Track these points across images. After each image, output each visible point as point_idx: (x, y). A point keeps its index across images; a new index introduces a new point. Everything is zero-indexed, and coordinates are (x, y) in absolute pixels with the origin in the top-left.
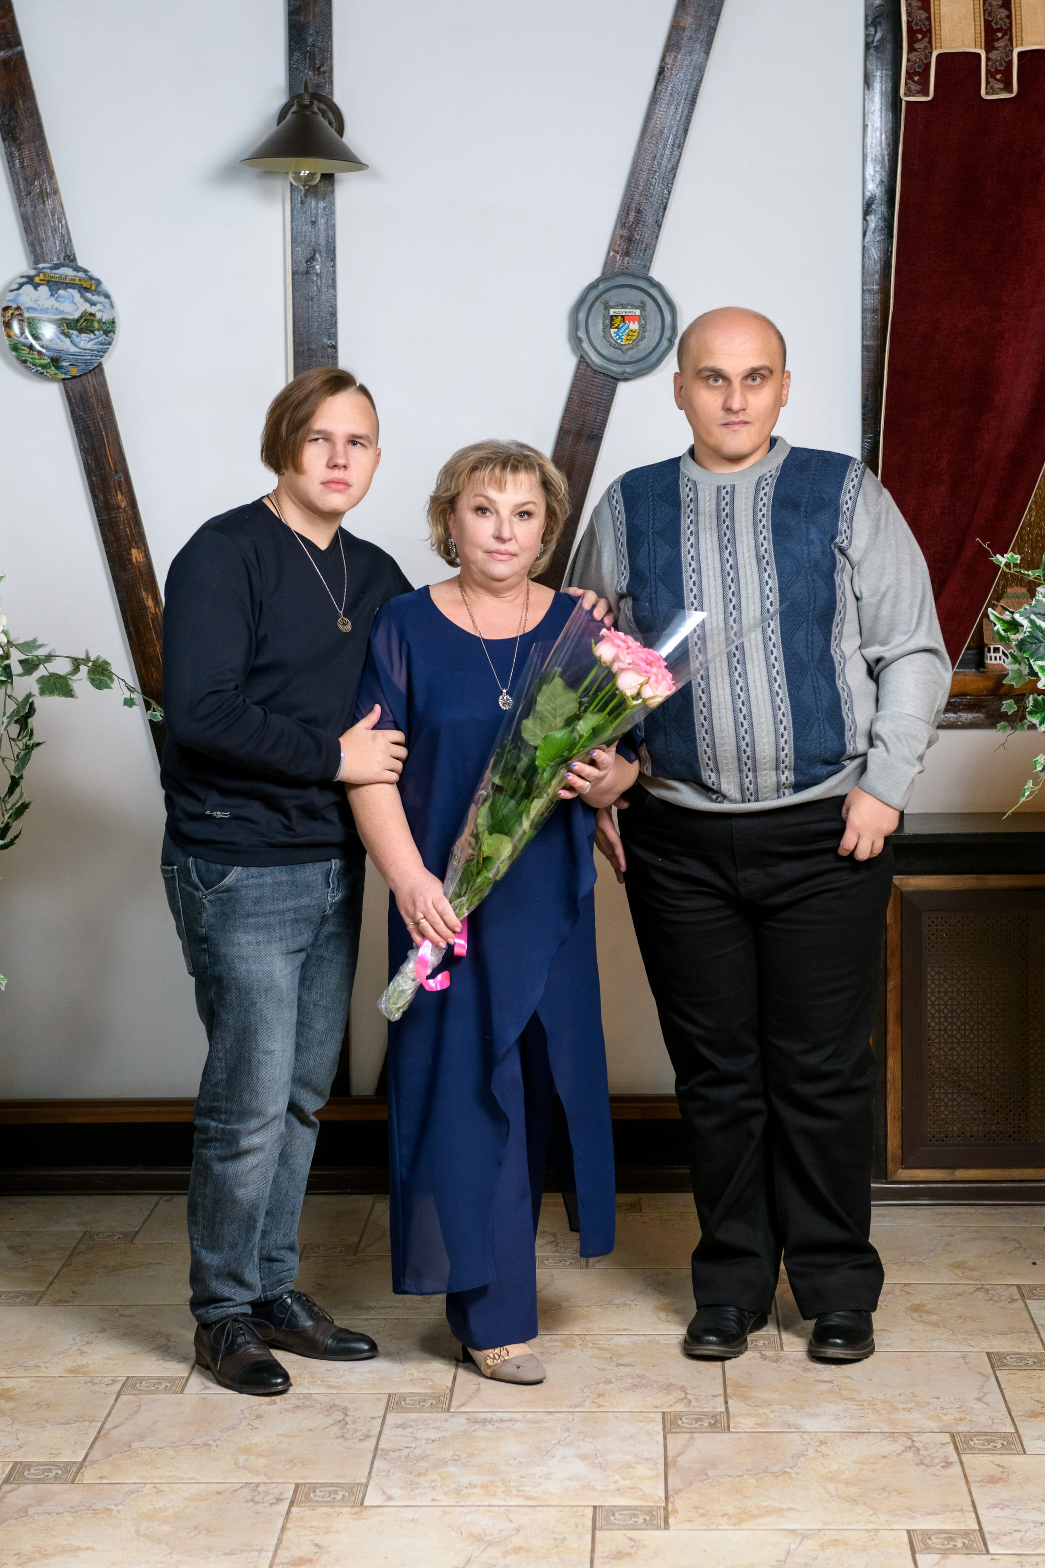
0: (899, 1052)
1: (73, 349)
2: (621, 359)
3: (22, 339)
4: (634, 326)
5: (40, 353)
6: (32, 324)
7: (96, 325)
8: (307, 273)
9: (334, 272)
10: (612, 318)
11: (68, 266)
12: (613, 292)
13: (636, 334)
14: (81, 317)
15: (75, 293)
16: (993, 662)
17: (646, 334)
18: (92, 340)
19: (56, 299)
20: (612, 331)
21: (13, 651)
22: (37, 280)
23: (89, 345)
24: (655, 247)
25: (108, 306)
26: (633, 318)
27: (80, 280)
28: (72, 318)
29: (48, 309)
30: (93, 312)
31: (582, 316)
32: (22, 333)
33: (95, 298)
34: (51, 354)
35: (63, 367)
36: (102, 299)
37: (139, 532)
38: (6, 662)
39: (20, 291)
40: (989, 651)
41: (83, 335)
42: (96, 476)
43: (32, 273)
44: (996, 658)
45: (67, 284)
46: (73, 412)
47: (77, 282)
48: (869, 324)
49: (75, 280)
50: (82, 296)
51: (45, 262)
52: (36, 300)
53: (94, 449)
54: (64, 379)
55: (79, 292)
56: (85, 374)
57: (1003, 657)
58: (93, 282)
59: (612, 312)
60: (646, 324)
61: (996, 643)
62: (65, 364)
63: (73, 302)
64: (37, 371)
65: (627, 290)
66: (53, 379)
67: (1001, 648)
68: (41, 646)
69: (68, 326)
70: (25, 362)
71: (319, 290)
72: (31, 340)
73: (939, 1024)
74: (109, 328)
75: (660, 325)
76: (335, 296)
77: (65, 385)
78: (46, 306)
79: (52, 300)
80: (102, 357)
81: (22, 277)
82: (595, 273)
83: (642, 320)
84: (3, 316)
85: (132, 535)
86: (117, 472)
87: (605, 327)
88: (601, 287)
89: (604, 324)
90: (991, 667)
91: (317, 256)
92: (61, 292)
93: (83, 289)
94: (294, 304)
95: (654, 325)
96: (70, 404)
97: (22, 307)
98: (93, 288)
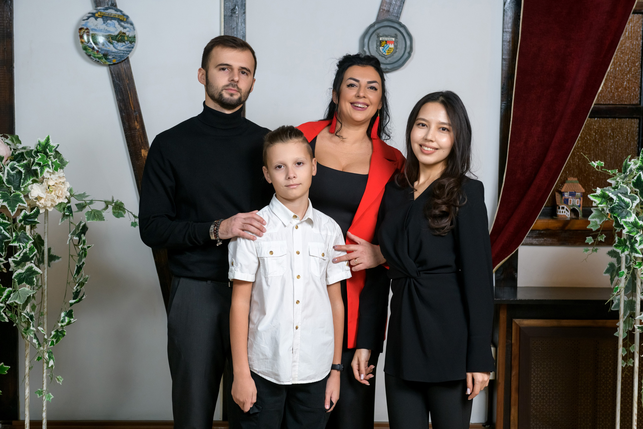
0: (517, 407)
1: (114, 50)
2: (385, 62)
3: (89, 44)
4: (392, 46)
5: (97, 51)
6: (94, 37)
7: (126, 38)
8: (231, 16)
9: (245, 16)
10: (381, 42)
11: (112, 9)
12: (382, 29)
13: (392, 50)
14: (119, 34)
15: (116, 22)
16: (561, 214)
17: (397, 50)
18: (124, 46)
19: (106, 25)
20: (381, 48)
21: (72, 199)
22: (97, 15)
23: (122, 48)
24: (402, 8)
25: (132, 29)
26: (391, 42)
27: (118, 16)
28: (114, 34)
29: (102, 30)
30: (125, 32)
31: (366, 40)
32: (89, 41)
33: (126, 25)
34: (103, 52)
35: (109, 59)
36: (129, 25)
37: (146, 141)
38: (69, 205)
39: (88, 20)
40: (559, 208)
41: (119, 43)
42: (124, 113)
43: (94, 11)
44: (562, 212)
45: (112, 17)
46: (113, 81)
47: (117, 17)
48: (506, 48)
49: (116, 16)
50: (119, 24)
51: (101, 6)
52: (96, 25)
53: (123, 100)
54: (109, 65)
55: (118, 22)
56: (120, 62)
57: (566, 212)
58: (125, 17)
59: (381, 39)
60: (397, 45)
61: (562, 204)
62: (110, 57)
63: (115, 27)
64: (96, 60)
65: (388, 28)
66: (104, 65)
67: (565, 207)
68: (87, 196)
69: (111, 39)
70: (89, 56)
71: (237, 24)
72: (93, 45)
73: (537, 393)
74: (132, 40)
75: (404, 46)
76: (245, 27)
77: (110, 68)
78: (101, 28)
79: (104, 25)
80: (128, 54)
81: (89, 13)
82: (373, 20)
83: (396, 43)
84: (80, 33)
85: (142, 142)
86: (135, 111)
87: (377, 46)
88: (376, 26)
89: (377, 44)
90: (560, 216)
91: (237, 7)
92: (109, 21)
93: (120, 21)
94: (224, 31)
95: (401, 46)
96: (113, 77)
97: (89, 28)
98: (125, 20)
